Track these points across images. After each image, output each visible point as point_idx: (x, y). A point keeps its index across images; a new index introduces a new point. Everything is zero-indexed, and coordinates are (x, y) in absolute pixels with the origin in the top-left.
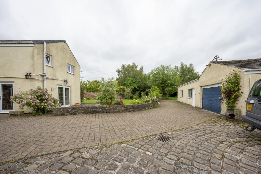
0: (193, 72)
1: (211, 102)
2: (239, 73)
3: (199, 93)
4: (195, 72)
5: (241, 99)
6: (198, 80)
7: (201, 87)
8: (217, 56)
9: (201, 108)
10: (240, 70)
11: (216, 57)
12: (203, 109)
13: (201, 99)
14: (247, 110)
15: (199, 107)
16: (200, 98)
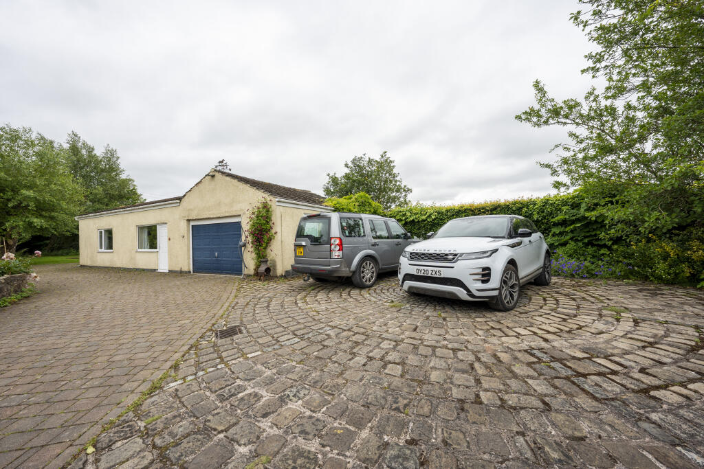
0: (117, 175)
1: (216, 254)
2: (270, 203)
3: (183, 237)
4: (123, 176)
5: (275, 244)
6: (178, 204)
7: (189, 221)
8: (224, 162)
9: (190, 272)
10: (271, 198)
11: (222, 162)
12: (194, 272)
13: (188, 250)
14: (296, 256)
15: (185, 269)
16: (185, 249)
